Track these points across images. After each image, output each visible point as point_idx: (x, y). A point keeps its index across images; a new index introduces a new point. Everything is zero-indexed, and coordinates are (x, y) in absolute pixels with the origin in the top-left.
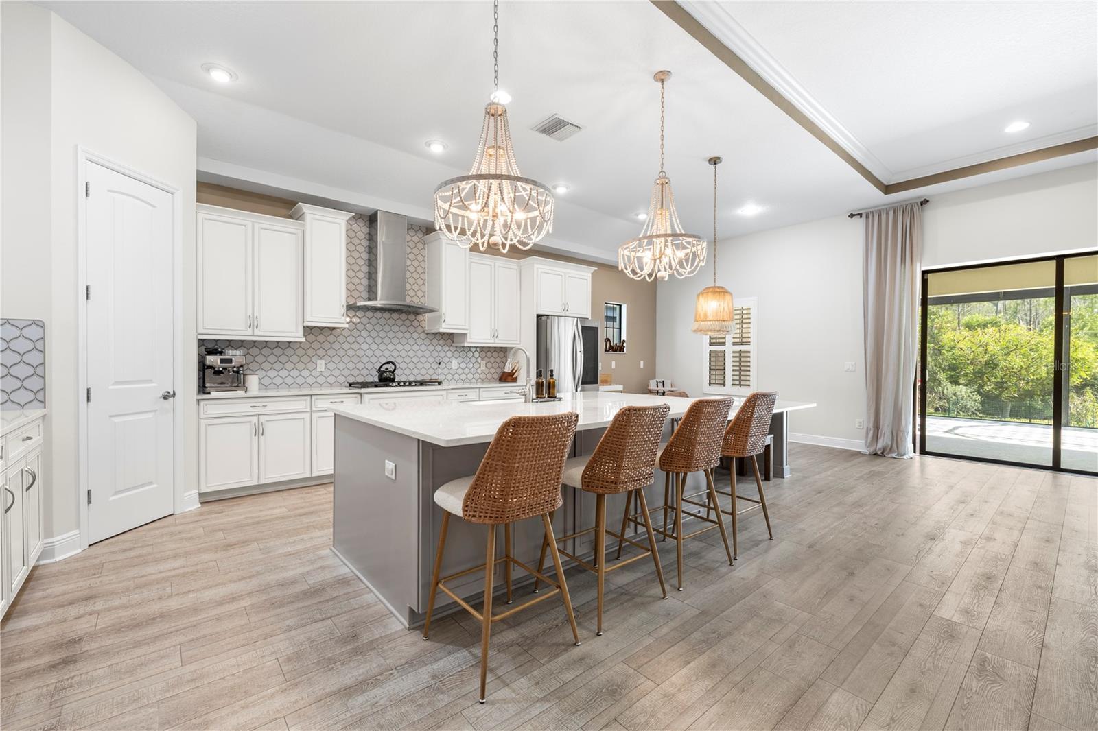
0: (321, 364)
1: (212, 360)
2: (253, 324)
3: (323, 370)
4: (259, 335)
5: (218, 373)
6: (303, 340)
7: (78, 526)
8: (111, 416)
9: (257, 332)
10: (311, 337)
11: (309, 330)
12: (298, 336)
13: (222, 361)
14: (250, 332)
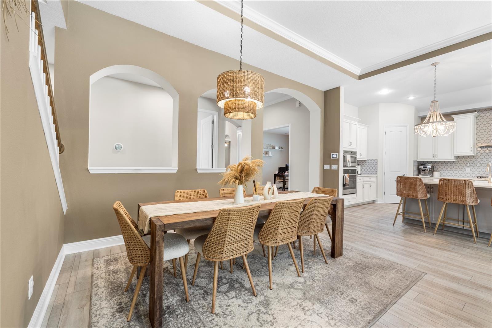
0: (468, 169)
1: (422, 167)
2: (435, 156)
3: (469, 171)
4: (437, 160)
5: (424, 171)
6: (454, 161)
7: (382, 198)
8: (390, 178)
9: (436, 159)
10: (459, 160)
11: (458, 157)
12: (452, 159)
13: (424, 167)
14: (434, 159)
